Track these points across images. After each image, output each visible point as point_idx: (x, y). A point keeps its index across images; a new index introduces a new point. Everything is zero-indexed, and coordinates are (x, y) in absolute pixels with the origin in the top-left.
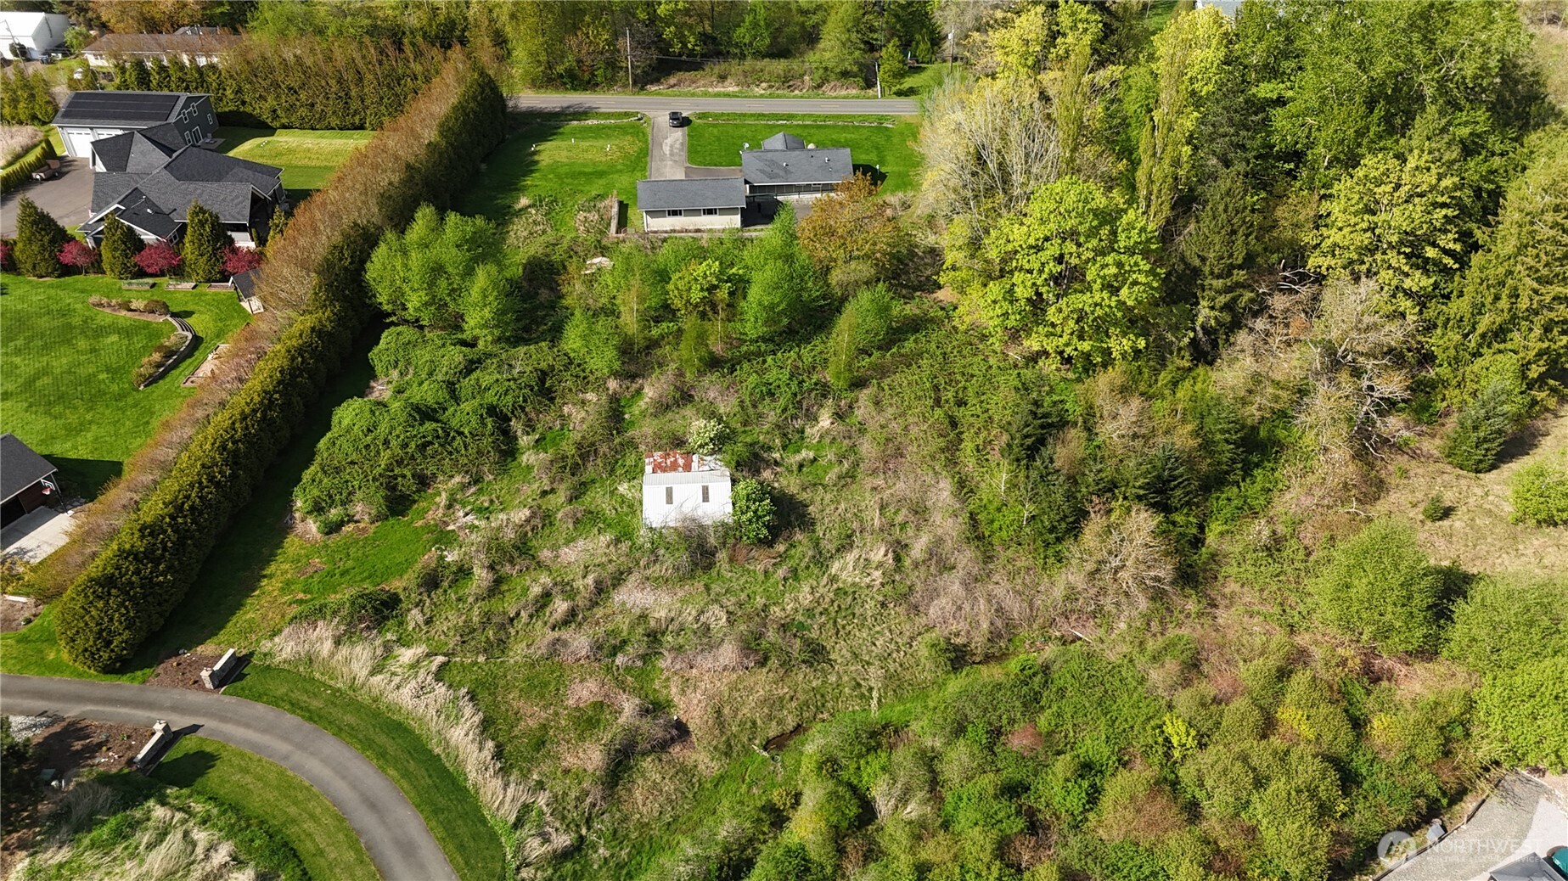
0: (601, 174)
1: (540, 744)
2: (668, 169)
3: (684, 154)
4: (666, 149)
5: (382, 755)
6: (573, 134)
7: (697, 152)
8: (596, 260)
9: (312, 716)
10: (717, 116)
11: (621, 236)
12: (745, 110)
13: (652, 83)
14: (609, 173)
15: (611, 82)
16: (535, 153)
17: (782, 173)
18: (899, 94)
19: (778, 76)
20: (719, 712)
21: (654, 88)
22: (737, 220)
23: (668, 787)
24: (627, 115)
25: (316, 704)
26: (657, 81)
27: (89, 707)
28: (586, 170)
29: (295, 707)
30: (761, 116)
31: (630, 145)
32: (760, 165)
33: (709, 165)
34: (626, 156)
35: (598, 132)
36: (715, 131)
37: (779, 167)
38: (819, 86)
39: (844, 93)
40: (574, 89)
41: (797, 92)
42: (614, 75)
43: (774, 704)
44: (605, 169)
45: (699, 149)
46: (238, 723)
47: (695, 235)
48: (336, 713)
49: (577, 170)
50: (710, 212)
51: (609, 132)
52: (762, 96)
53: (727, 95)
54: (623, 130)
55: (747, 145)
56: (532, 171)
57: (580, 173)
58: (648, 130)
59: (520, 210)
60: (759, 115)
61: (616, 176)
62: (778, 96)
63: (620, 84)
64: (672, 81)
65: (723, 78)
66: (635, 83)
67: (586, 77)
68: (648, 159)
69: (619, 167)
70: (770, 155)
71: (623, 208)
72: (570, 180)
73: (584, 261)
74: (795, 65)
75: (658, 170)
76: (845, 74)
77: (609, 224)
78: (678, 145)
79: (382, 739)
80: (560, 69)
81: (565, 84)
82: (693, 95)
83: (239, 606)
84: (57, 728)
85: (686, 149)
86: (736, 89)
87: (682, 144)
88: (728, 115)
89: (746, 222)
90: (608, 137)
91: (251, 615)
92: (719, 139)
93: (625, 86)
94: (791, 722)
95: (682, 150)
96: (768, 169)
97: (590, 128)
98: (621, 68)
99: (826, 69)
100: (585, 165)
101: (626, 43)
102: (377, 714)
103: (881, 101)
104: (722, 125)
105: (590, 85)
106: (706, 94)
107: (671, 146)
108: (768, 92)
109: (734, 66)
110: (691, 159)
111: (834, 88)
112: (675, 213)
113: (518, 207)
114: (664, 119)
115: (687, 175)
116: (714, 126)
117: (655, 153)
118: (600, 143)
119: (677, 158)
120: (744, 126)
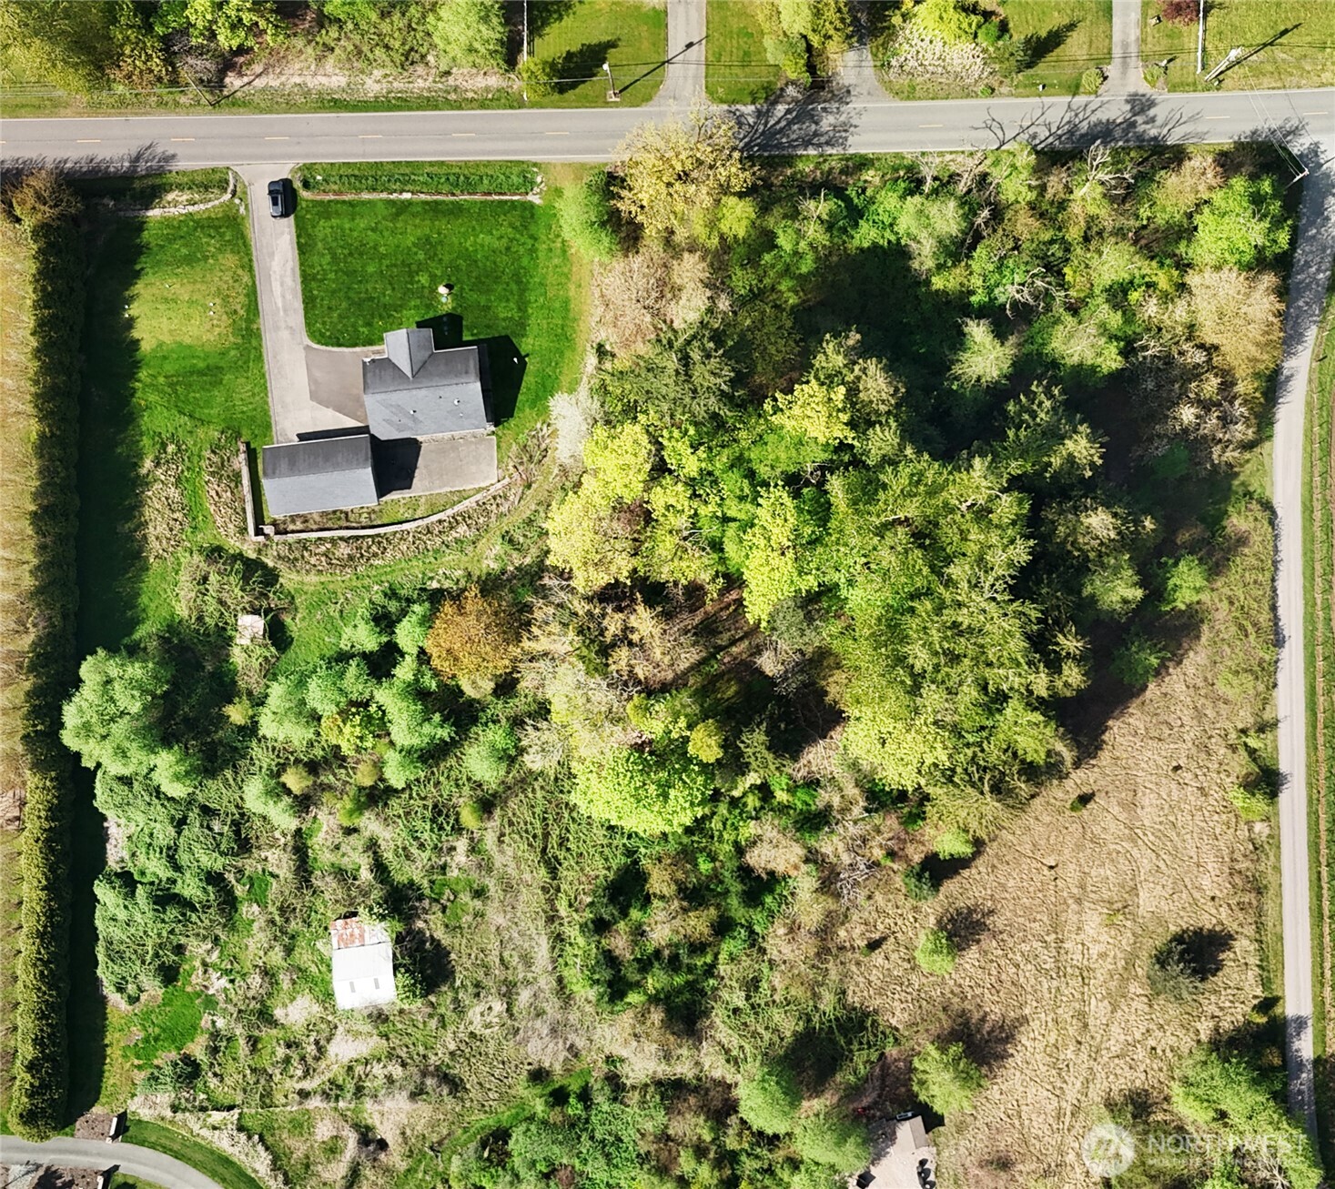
1: (307, 1166)
5: (224, 1180)
9: (177, 1155)
20: (403, 1133)
23: (380, 1182)
25: (176, 1147)
27: (52, 1157)
29: (166, 1150)
43: (434, 1125)
46: (140, 1163)
48: (189, 1153)
79: (220, 1169)
83: (101, 1074)
84: (41, 1172)
91: (111, 1081)
94: (445, 1132)
96: (395, 419)
102: (212, 1152)
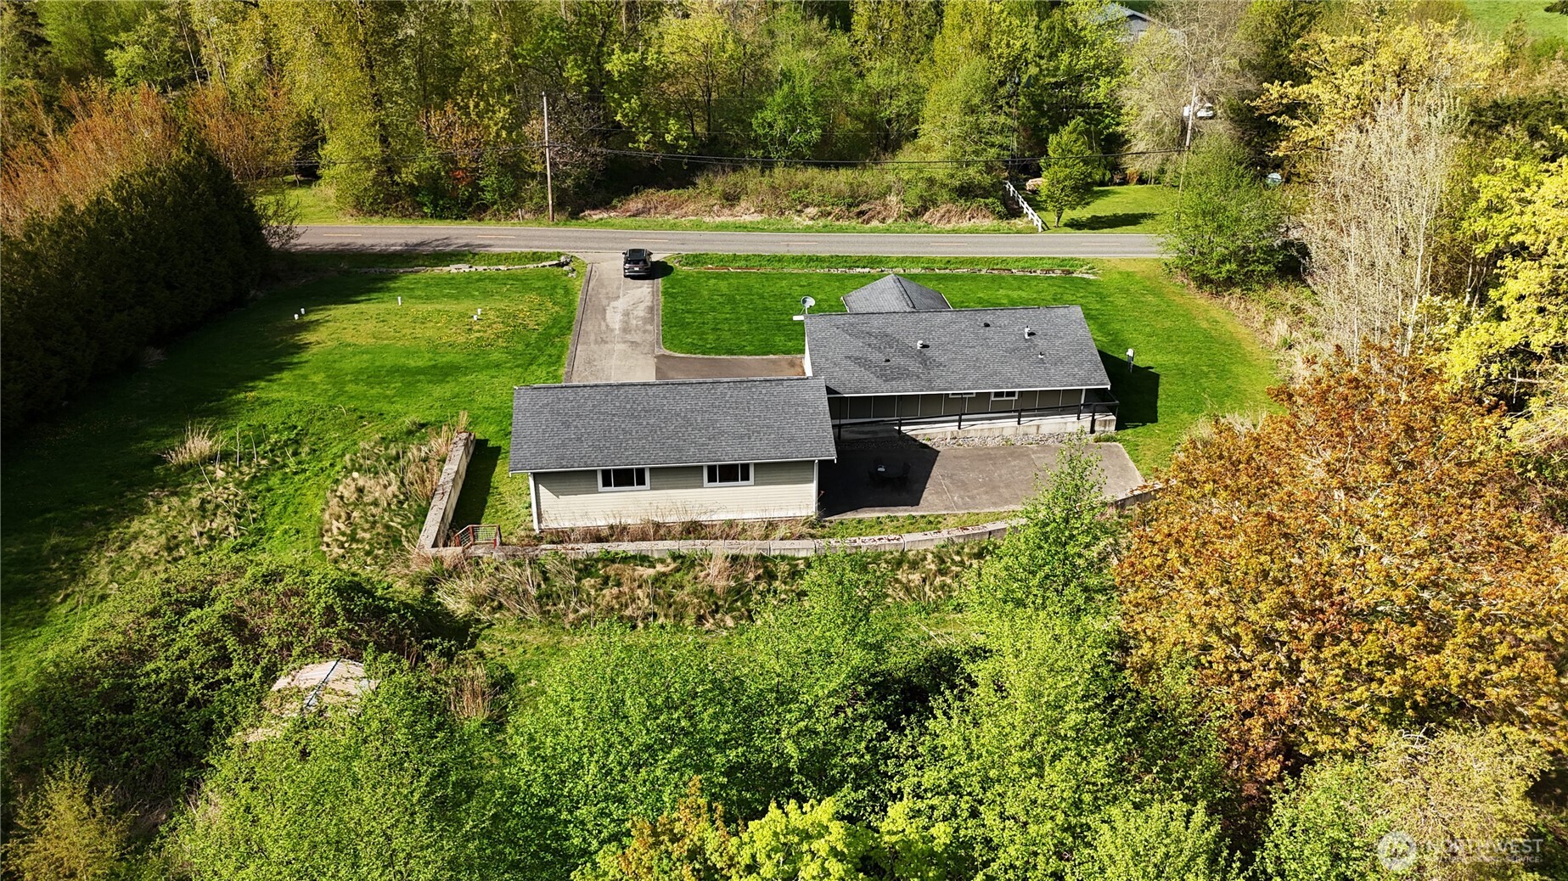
0: (442, 372)
2: (614, 362)
3: (654, 330)
4: (614, 319)
6: (410, 293)
7: (683, 325)
8: (315, 673)
10: (724, 261)
11: (451, 553)
12: (781, 250)
13: (595, 208)
14: (466, 370)
15: (510, 202)
16: (305, 327)
17: (914, 366)
18: (1076, 225)
19: (839, 195)
21: (597, 215)
22: (801, 498)
24: (536, 257)
26: (605, 204)
28: (412, 363)
30: (812, 260)
31: (532, 311)
32: (856, 346)
33: (716, 350)
34: (517, 332)
35: (461, 288)
36: (723, 286)
37: (905, 351)
38: (916, 214)
39: (966, 224)
40: (439, 215)
41: (875, 223)
42: (518, 189)
44: (458, 358)
45: (689, 318)
47: (685, 547)
49: (390, 361)
50: (729, 473)
51: (490, 286)
52: (808, 229)
53: (743, 227)
54: (522, 283)
55: (811, 302)
56: (280, 368)
57: (395, 371)
58: (579, 284)
59: (183, 468)
60: (810, 259)
61: (484, 376)
62: (841, 230)
63: (529, 205)
64: (635, 203)
65: (731, 199)
66: (559, 206)
67: (463, 191)
68: (570, 339)
69: (495, 356)
70: (876, 322)
71: (482, 458)
72: (362, 388)
73: (270, 675)
74: (869, 178)
75: (589, 362)
76: (966, 192)
77: (423, 513)
78: (641, 312)
80: (407, 175)
81: (422, 205)
82: (674, 227)
85: (658, 319)
86: (757, 218)
87: (651, 309)
88: (747, 258)
89: (830, 502)
90: (486, 294)
92: (731, 300)
93: (540, 210)
95: (646, 321)
96: (876, 357)
97: (451, 281)
98: (533, 176)
99: (931, 181)
100: (409, 353)
101: (540, 127)
103: (1042, 237)
104: (738, 275)
105: (471, 207)
106: (698, 226)
107: (627, 314)
108: (821, 222)
109: (752, 179)
110: (669, 339)
111: (947, 216)
112: (624, 478)
113: (180, 457)
114: (612, 264)
115: (659, 372)
116: (718, 276)
117: (588, 326)
118: (463, 305)
119: (637, 338)
120: (783, 277)
